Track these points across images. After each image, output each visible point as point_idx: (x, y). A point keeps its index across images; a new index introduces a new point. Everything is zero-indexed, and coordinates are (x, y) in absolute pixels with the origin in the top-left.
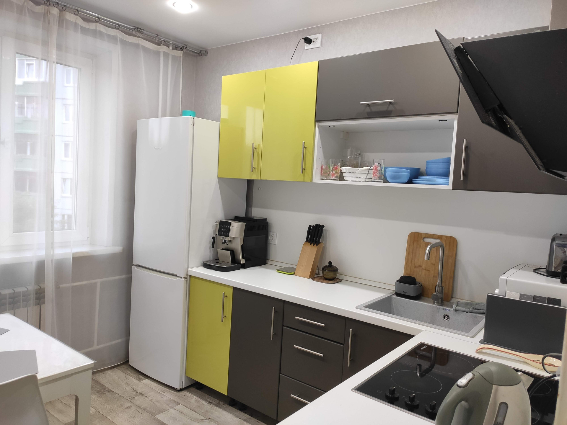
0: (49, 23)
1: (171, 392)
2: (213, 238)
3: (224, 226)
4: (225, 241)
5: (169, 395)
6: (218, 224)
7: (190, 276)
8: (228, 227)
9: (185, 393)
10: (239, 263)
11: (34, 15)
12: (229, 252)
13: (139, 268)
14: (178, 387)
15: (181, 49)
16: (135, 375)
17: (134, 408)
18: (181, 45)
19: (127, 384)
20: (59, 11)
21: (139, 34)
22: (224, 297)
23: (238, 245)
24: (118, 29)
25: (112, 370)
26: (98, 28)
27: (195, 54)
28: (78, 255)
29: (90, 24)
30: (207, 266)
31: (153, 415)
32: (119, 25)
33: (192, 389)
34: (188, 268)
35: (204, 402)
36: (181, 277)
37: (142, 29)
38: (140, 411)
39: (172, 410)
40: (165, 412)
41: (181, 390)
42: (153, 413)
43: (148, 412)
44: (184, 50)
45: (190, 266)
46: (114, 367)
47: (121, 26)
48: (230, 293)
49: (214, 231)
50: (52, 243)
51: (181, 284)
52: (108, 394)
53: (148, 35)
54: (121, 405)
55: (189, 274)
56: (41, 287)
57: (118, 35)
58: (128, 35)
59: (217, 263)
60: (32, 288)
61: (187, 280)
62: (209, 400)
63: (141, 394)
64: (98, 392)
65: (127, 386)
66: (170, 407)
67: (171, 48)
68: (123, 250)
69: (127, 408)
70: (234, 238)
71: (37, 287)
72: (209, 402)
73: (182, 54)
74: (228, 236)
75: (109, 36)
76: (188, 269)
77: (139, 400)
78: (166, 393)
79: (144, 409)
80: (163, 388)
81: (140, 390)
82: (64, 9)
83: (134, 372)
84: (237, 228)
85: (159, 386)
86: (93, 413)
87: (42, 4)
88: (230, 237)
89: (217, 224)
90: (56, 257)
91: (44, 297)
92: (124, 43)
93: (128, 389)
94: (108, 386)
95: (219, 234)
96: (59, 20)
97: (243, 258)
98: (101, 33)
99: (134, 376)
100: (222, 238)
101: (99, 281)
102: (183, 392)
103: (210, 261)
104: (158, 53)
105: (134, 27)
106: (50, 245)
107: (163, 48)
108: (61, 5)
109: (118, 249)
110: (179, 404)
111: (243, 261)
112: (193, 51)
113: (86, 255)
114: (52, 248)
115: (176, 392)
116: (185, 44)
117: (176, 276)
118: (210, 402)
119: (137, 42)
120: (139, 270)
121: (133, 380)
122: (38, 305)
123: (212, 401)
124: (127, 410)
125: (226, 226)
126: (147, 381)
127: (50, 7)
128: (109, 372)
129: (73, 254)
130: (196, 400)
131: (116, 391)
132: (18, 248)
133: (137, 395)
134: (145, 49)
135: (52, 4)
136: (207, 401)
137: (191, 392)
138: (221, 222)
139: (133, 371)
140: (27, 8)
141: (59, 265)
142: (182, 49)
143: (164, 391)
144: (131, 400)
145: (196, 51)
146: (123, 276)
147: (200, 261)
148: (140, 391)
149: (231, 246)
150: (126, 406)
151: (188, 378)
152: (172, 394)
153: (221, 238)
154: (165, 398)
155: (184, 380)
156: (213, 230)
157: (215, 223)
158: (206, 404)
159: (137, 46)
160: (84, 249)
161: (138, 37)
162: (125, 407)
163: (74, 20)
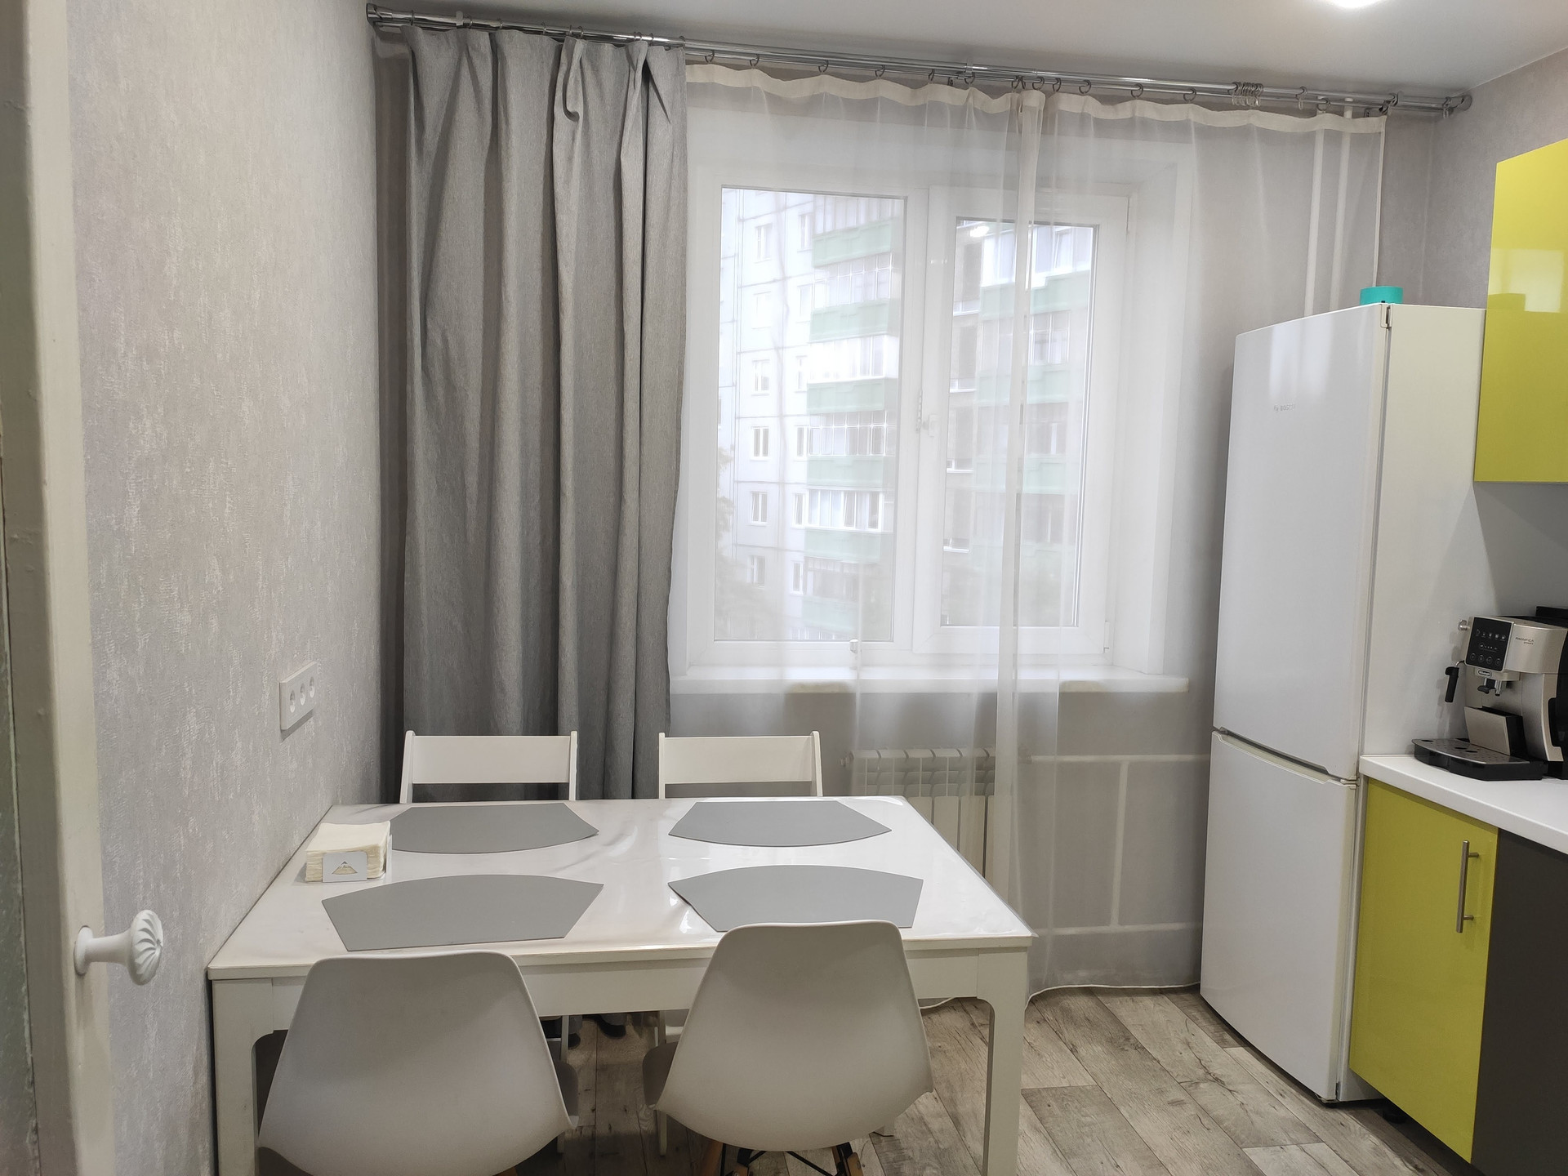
0: (1020, 132)
1: (1302, 1101)
2: (1452, 672)
3: (1487, 635)
4: (1491, 683)
5: (1295, 1108)
6: (1470, 628)
7: (1368, 779)
8: (1500, 638)
9: (1343, 1116)
10: (1538, 756)
11: (989, 120)
12: (1502, 720)
13: (1230, 738)
14: (1324, 1093)
15: (1382, 111)
16: (1212, 1028)
17: (1190, 1110)
18: (1381, 99)
19: (1188, 1044)
20: (1043, 96)
21: (1249, 100)
22: (1467, 855)
23: (1537, 699)
24: (1191, 101)
25: (1155, 998)
26: (1137, 114)
27: (1433, 114)
28: (1073, 689)
29: (1120, 106)
30: (1426, 754)
31: (1238, 1143)
32: (1193, 90)
33: (1370, 1114)
34: (1361, 752)
35: (1398, 1162)
36: (1338, 779)
37: (1257, 85)
38: (1205, 1122)
39: (1293, 1149)
40: (1272, 1149)
41: (1332, 1105)
42: (1240, 1138)
43: (1226, 1130)
44: (1390, 112)
45: (1366, 750)
46: (1162, 992)
47: (1199, 91)
48: (1488, 847)
49: (1455, 648)
50: (1015, 656)
51: (1339, 798)
52: (1133, 1053)
53: (1278, 97)
54: (1161, 1091)
55: (1364, 771)
56: (988, 755)
57: (1192, 117)
58: (1219, 111)
59: (1458, 751)
60: (969, 752)
61: (1357, 790)
62: (1417, 1162)
63: (1217, 1079)
64: (1111, 1041)
65: (1185, 1049)
66: (1291, 1139)
67: (1348, 114)
68: (1190, 685)
69: (1173, 1103)
70: (1522, 675)
71: (980, 753)
72: (1416, 1167)
73: (1383, 125)
74: (1499, 668)
75: (1167, 126)
76: (1361, 757)
77: (1208, 1094)
78: (1288, 1099)
79: (1218, 1122)
80: (1283, 1085)
81: (1217, 1071)
82: (1056, 87)
83: (1211, 1020)
84: (1531, 642)
85: (1273, 1077)
86: (1088, 1088)
87: (1008, 91)
88: (1507, 671)
89: (1466, 629)
90: (1023, 688)
91: (992, 779)
92: (1206, 133)
93: (1187, 1056)
94: (1136, 1033)
95: (1470, 661)
96: (1045, 119)
97: (1555, 742)
98: (1146, 124)
99: (1209, 1030)
100: (1480, 674)
101: (1125, 760)
102: (1339, 1111)
103: (1440, 741)
104: (1309, 138)
105: (1235, 83)
106: (1011, 659)
107: (1325, 121)
108: (1049, 79)
109: (1176, 683)
110: (1319, 1140)
111: (1554, 754)
112: (1423, 108)
113: (1094, 690)
114: (1015, 666)
115: (1319, 1106)
116: (1390, 94)
117: (1323, 771)
118: (1420, 1167)
119: (1245, 122)
120: (1229, 745)
121: (1205, 1038)
122: (984, 794)
123: (1425, 1168)
124: (1170, 1108)
125: (1493, 636)
126: (1240, 1052)
127: (1025, 93)
128: (1148, 1002)
129: (1064, 685)
130: (1374, 1149)
131: (1154, 1054)
132: (944, 660)
133: (1206, 1080)
134: (1266, 135)
135: (1029, 85)
136: (1411, 1162)
137: (1363, 1121)
138: (1480, 623)
139: (1208, 1016)
140: (975, 109)
141: (1030, 707)
142: (1384, 109)
143: (1285, 1093)
144: (1189, 1087)
145: (1433, 106)
146: (1190, 758)
147: (1406, 738)
148: (1215, 1072)
149: (1512, 700)
150: (1172, 1098)
151: (1353, 1075)
152: (1304, 1106)
153: (1477, 674)
154: (1282, 1113)
155: (1342, 1077)
156: (1453, 645)
157: (1460, 624)
158: (1405, 1169)
159: (1244, 132)
160: (1088, 674)
161: (1247, 108)
162: (1170, 1099)
163: (1077, 109)
